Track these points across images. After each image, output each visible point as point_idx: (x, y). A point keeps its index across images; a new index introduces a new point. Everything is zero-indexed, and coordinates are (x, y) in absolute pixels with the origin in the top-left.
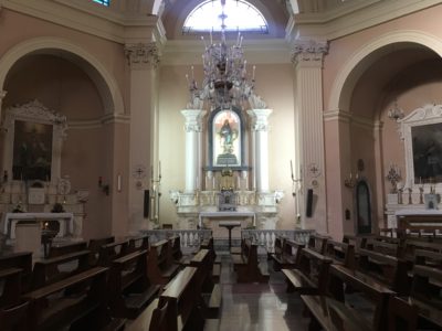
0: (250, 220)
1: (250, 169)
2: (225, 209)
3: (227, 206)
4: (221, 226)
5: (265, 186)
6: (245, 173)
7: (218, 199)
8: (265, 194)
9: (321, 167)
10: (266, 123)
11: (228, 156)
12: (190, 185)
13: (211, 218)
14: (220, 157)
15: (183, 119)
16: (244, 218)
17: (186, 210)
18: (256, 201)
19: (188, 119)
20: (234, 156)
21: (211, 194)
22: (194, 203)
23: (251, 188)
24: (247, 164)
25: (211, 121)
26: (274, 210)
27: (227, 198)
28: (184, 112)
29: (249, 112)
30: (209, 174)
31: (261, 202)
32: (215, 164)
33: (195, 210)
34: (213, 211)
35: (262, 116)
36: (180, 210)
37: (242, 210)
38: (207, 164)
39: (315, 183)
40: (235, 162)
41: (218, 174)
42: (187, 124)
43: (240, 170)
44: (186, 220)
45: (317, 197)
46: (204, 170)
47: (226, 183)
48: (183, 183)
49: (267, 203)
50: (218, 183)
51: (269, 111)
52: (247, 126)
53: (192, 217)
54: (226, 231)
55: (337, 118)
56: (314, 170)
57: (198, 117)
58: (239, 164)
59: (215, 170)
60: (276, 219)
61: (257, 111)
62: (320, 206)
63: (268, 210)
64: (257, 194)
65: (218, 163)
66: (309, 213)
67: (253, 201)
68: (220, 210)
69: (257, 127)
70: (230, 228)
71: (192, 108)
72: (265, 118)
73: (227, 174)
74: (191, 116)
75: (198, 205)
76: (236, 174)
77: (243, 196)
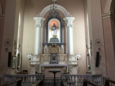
0: (65, 68)
1: (65, 45)
2: (53, 63)
3: (54, 61)
4: (49, 72)
5: (72, 52)
6: (63, 46)
7: (49, 58)
8: (72, 56)
9: (102, 41)
10: (72, 24)
12: (36, 52)
13: (46, 67)
14: (51, 39)
15: (35, 22)
16: (62, 67)
17: (34, 63)
18: (68, 59)
19: (37, 22)
20: (57, 39)
21: (46, 56)
22: (38, 60)
23: (65, 53)
24: (63, 42)
25: (47, 23)
26: (76, 63)
27: (54, 58)
28: (35, 18)
29: (64, 19)
30: (46, 46)
31: (70, 60)
33: (39, 63)
34: (47, 64)
35: (70, 20)
36: (32, 63)
37: (61, 63)
38: (45, 42)
39: (99, 49)
40: (58, 41)
41: (50, 47)
42: (36, 24)
43: (60, 45)
44: (34, 68)
45: (101, 56)
46: (44, 45)
47: (54, 50)
48: (34, 50)
49: (73, 60)
50: (50, 50)
51: (73, 18)
52: (63, 26)
53: (37, 67)
54: (52, 75)
55: (109, 16)
56: (99, 42)
57: (41, 21)
58: (60, 42)
59: (49, 45)
60: (77, 68)
61: (68, 18)
62: (102, 61)
63: (73, 63)
64: (68, 56)
65: (50, 42)
66: (97, 65)
67: (66, 59)
68: (51, 63)
69: (68, 25)
70: (55, 73)
71: (39, 17)
72: (72, 22)
73: (54, 46)
74: (38, 20)
75: (40, 61)
76: (58, 46)
77: (61, 57)
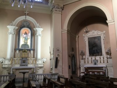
0: (33, 70)
1: (34, 50)
2: (23, 65)
3: (24, 64)
4: (20, 72)
5: (39, 56)
6: (32, 52)
7: (20, 61)
8: (39, 59)
9: (61, 49)
10: (41, 33)
11: (25, 45)
12: (9, 56)
13: (17, 69)
14: (22, 45)
15: (8, 29)
16: (30, 69)
17: (6, 66)
18: (36, 62)
19: (10, 29)
20: (28, 45)
21: (18, 60)
22: (10, 63)
23: (34, 57)
24: (33, 48)
25: (19, 31)
26: (42, 66)
27: (24, 61)
28: (8, 27)
29: (34, 29)
30: (17, 51)
31: (37, 63)
32: (20, 47)
33: (10, 66)
34: (18, 66)
35: (39, 31)
36: (4, 66)
37: (30, 66)
38: (17, 47)
39: (58, 55)
40: (28, 47)
41: (21, 52)
42: (9, 31)
43: (30, 50)
44: (6, 70)
45: (59, 60)
46: (15, 50)
47: (24, 55)
48: (6, 55)
49: (40, 63)
50: (21, 54)
51: (42, 29)
52: (33, 34)
53: (8, 69)
54: (22, 75)
55: (66, 32)
56: (58, 50)
57: (14, 29)
58: (30, 48)
59: (20, 50)
60: (43, 69)
61: (37, 29)
62: (60, 64)
63: (40, 66)
64: (36, 59)
65: (21, 47)
66: (56, 66)
67: (34, 62)
68: (21, 65)
69: (37, 34)
70: (24, 73)
71: (12, 25)
72: (40, 32)
73: (25, 51)
74: (11, 28)
75: (12, 64)
76: (28, 52)
77: (31, 60)
